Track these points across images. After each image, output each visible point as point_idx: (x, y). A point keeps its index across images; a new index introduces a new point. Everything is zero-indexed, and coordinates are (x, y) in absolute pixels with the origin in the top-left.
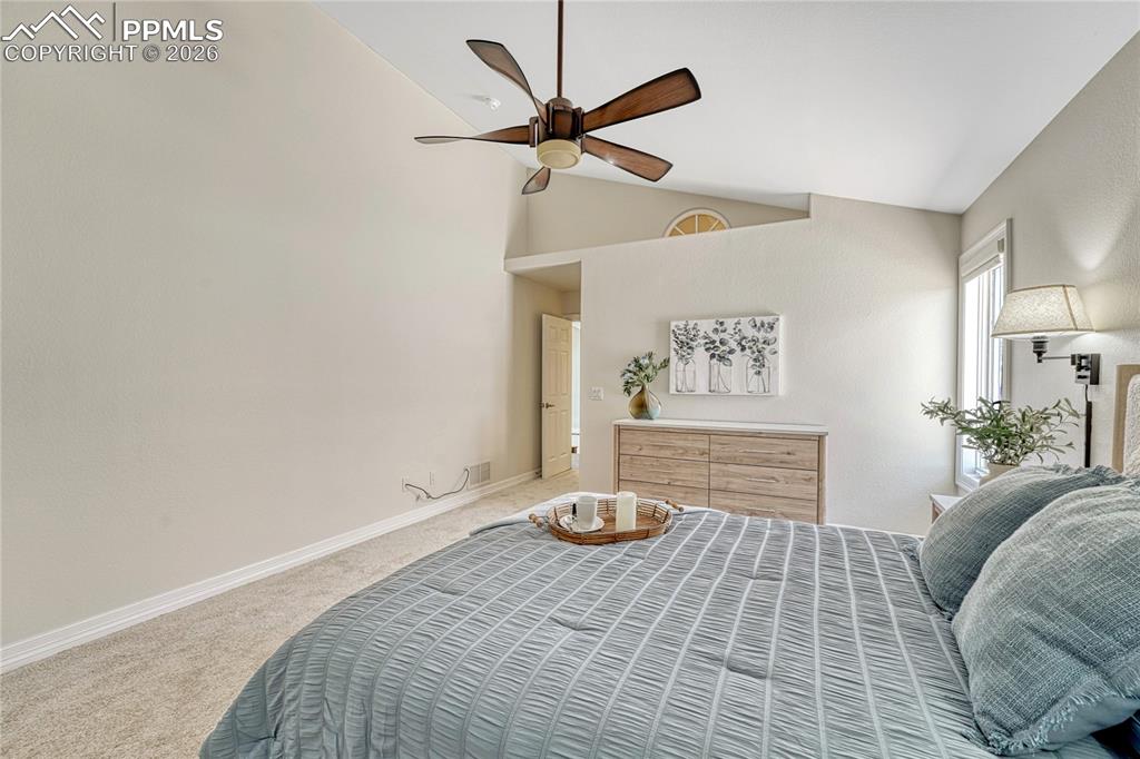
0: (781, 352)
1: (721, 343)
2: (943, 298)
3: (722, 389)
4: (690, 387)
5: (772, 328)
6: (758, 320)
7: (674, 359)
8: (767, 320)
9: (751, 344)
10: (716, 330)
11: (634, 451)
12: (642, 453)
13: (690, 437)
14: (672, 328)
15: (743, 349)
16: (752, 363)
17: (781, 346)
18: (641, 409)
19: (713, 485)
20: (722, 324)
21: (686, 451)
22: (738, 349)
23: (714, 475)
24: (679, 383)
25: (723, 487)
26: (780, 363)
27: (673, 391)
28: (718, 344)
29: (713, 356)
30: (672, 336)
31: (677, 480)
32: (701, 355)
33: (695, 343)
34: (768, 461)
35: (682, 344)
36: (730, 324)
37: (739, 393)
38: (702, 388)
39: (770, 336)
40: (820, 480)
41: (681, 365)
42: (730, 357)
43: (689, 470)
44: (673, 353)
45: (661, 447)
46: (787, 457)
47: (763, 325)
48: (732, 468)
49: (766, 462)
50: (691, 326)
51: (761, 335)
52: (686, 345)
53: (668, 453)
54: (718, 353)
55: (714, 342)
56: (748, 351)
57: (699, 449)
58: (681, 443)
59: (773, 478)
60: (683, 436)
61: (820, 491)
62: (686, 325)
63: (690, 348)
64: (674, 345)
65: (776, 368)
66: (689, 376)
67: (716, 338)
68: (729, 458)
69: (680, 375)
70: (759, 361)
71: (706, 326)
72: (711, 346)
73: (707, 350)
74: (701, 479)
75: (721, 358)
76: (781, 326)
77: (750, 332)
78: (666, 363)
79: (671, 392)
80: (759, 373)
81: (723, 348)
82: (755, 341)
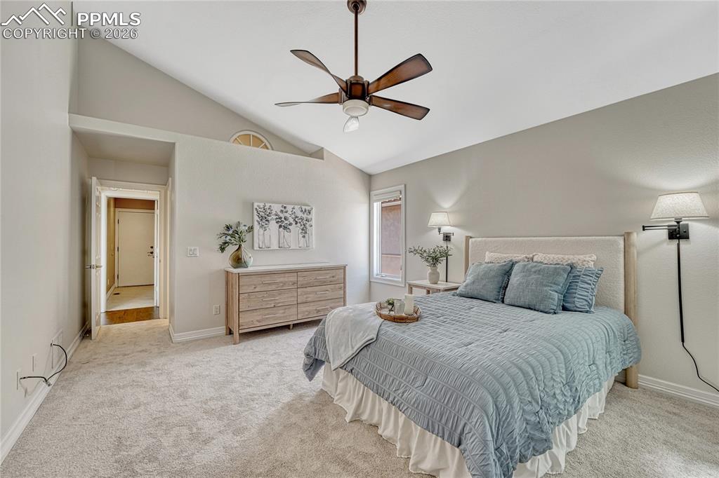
0: (313, 226)
1: (285, 219)
2: (365, 207)
3: (286, 246)
4: (268, 245)
5: (310, 213)
6: (304, 208)
7: (256, 227)
8: (308, 208)
9: (300, 220)
10: (282, 211)
11: (251, 289)
12: (256, 290)
13: (287, 275)
14: (255, 206)
15: (296, 223)
16: (300, 231)
17: (313, 223)
18: (238, 261)
19: (299, 301)
20: (285, 207)
21: (284, 284)
22: (294, 223)
23: (301, 295)
24: (261, 243)
25: (304, 301)
26: (313, 231)
27: (256, 247)
28: (283, 219)
29: (280, 226)
30: (255, 212)
31: (279, 303)
32: (273, 225)
33: (270, 218)
34: (325, 282)
35: (262, 218)
36: (289, 208)
37: (294, 248)
38: (275, 246)
39: (309, 217)
40: (345, 287)
41: (262, 231)
42: (290, 227)
43: (286, 295)
44: (256, 223)
45: (269, 284)
46: (332, 279)
47: (305, 211)
48: (309, 289)
49: (323, 283)
50: (267, 207)
51: (305, 216)
52: (264, 219)
53: (273, 287)
54: (283, 225)
55: (280, 218)
56: (299, 224)
57: (291, 281)
58: (282, 279)
59: (327, 291)
60: (283, 275)
61: (345, 292)
62: (265, 206)
63: (267, 220)
64: (256, 218)
65: (312, 235)
66: (267, 238)
67: (281, 215)
68: (307, 284)
69: (261, 237)
70: (304, 230)
71: (276, 208)
72: (279, 220)
73: (277, 222)
74: (292, 299)
75: (285, 228)
76: (313, 212)
77: (300, 214)
78: (251, 229)
79: (255, 249)
80: (304, 237)
81: (286, 222)
82: (302, 219)
